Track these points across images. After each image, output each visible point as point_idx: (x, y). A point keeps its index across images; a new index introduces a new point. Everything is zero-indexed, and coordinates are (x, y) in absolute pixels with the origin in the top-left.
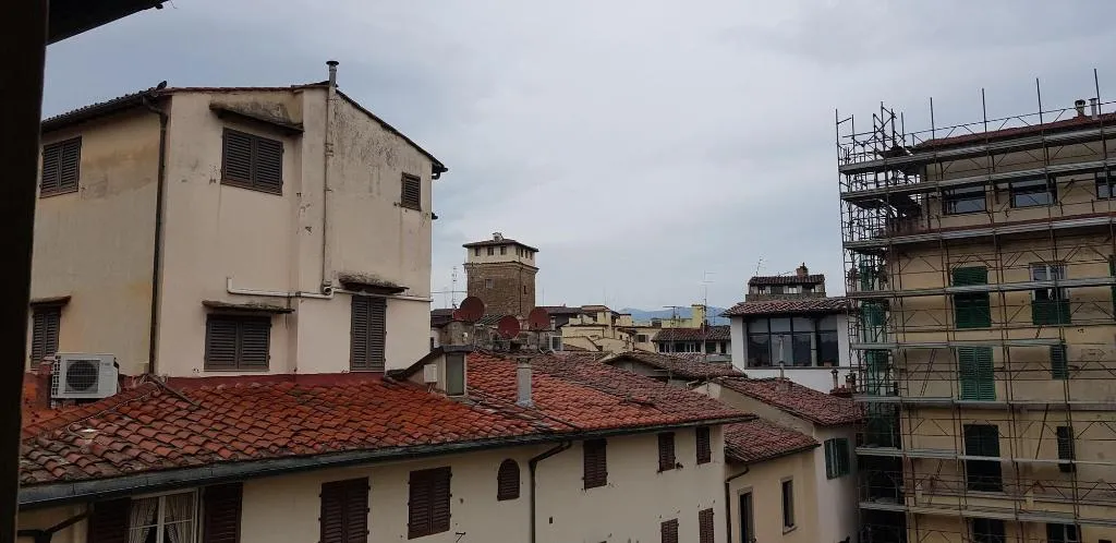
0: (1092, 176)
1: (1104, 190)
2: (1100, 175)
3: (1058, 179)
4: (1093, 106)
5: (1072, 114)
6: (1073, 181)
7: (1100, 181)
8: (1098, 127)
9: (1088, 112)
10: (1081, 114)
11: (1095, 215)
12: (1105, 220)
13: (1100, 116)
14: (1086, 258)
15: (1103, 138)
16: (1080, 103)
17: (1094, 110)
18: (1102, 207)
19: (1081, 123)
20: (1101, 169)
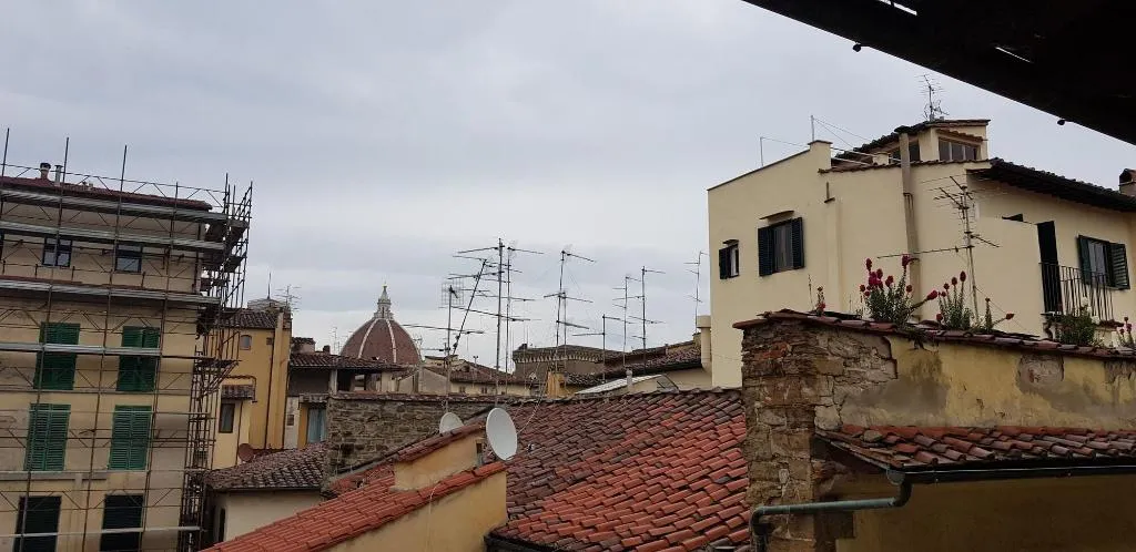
0: (42, 240)
1: (50, 257)
2: (50, 241)
3: (7, 236)
4: (58, 172)
5: (36, 174)
6: (21, 242)
7: (48, 247)
8: (58, 195)
9: (51, 176)
10: (44, 177)
11: (35, 280)
12: (43, 287)
13: (63, 184)
14: (20, 321)
15: (61, 206)
16: (45, 166)
17: (57, 177)
18: (45, 273)
19: (41, 185)
20: (51, 236)
